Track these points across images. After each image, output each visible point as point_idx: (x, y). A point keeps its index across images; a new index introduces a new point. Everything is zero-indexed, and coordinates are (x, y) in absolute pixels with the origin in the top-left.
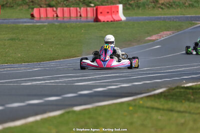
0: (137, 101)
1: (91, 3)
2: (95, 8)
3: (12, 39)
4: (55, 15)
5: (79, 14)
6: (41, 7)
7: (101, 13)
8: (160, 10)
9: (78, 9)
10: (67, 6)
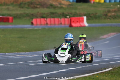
0: (95, 76)
1: (67, 15)
2: (70, 19)
3: (20, 37)
4: (46, 23)
5: (60, 23)
6: (37, 18)
7: (73, 22)
8: (109, 20)
9: (60, 19)
10: (53, 17)
